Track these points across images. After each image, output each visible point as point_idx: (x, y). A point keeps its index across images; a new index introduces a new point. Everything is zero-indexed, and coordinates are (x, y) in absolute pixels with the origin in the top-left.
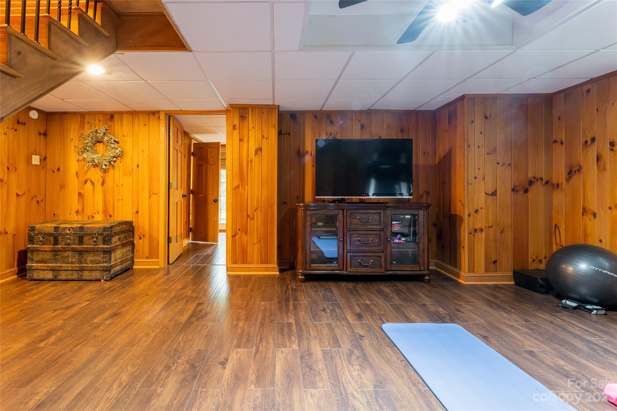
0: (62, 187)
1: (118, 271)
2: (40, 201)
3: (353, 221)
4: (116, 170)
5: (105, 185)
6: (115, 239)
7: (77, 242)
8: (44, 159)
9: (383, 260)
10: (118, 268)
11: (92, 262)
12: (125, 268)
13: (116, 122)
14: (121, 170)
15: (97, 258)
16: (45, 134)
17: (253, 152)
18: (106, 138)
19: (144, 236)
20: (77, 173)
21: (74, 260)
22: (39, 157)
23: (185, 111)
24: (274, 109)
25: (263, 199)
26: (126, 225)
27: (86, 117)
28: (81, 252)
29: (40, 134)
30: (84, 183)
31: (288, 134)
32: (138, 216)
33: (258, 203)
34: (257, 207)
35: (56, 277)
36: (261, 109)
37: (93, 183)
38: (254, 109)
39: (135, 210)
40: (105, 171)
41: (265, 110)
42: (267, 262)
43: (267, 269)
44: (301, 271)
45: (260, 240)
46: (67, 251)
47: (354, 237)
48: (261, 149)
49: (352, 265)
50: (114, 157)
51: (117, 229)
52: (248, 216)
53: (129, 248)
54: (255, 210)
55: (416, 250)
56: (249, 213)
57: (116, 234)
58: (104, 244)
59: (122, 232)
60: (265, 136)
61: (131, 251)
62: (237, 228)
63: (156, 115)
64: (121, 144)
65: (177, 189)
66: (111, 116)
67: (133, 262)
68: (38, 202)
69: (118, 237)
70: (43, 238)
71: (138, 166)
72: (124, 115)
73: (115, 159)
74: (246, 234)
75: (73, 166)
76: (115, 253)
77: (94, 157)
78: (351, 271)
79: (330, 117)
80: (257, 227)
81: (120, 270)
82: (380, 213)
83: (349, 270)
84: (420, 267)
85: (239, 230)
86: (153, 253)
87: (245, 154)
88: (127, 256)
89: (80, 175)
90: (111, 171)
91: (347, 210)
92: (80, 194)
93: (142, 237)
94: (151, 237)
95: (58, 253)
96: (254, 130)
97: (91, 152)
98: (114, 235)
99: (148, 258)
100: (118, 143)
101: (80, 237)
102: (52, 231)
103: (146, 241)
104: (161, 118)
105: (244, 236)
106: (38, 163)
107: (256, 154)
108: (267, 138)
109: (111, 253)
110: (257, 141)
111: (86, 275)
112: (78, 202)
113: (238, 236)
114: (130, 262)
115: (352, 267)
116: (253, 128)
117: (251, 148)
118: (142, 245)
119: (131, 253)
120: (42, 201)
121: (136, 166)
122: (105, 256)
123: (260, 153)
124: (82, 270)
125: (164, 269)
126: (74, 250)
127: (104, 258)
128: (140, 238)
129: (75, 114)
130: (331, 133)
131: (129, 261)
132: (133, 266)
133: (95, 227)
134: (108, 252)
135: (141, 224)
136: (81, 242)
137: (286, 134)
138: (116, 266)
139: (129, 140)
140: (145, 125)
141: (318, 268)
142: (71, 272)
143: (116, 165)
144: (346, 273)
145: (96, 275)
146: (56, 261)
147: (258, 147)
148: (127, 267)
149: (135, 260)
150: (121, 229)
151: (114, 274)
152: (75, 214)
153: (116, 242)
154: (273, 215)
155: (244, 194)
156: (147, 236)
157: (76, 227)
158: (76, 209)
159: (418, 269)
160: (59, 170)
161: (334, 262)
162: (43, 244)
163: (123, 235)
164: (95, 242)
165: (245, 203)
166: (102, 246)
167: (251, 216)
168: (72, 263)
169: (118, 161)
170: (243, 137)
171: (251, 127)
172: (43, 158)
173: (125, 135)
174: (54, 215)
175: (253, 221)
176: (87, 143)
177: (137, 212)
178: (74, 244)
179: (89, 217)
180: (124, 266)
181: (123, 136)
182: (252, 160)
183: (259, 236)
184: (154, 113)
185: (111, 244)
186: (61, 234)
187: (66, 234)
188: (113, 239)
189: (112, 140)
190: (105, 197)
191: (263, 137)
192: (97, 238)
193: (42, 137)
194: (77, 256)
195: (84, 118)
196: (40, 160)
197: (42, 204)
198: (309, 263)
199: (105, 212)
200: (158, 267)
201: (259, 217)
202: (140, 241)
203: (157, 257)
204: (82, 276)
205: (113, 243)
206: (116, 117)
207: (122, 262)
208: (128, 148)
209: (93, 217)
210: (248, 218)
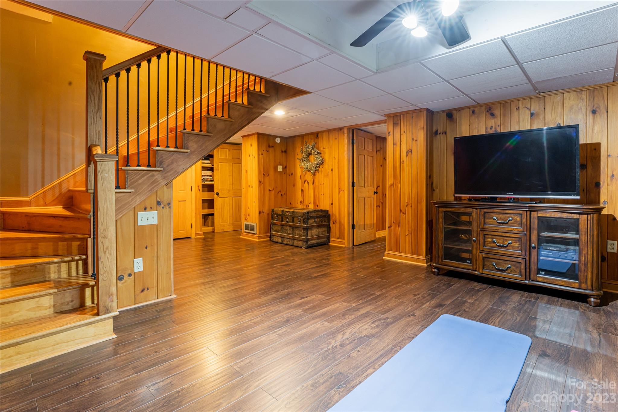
0: (294, 185)
1: (314, 244)
2: (283, 194)
3: (487, 221)
4: (320, 173)
5: (314, 184)
6: (311, 221)
7: (291, 221)
8: (285, 168)
9: (523, 267)
10: (314, 242)
11: (298, 235)
12: (321, 243)
13: (319, 139)
14: (323, 173)
15: (301, 233)
16: (285, 152)
17: (404, 154)
18: (313, 151)
19: (336, 222)
20: (300, 176)
21: (290, 232)
22: (282, 166)
23: (361, 124)
24: (423, 112)
25: (413, 196)
26: (321, 212)
27: (305, 137)
28: (293, 227)
29: (282, 152)
30: (304, 183)
31: (444, 133)
32: (332, 207)
33: (409, 199)
34: (408, 203)
35: (282, 241)
36: (411, 114)
37: (308, 183)
38: (405, 115)
39: (331, 202)
40: (314, 174)
41: (414, 115)
42: (417, 254)
43: (416, 260)
44: (434, 265)
45: (410, 232)
46: (287, 226)
47: (488, 238)
48: (412, 151)
49: (485, 266)
50: (318, 164)
51: (314, 214)
52: (401, 211)
53: (325, 229)
54: (407, 206)
55: (577, 262)
56: (401, 208)
57: (312, 218)
58: (304, 223)
59: (317, 217)
60: (415, 139)
61: (326, 232)
62: (392, 221)
63: (342, 130)
64: (322, 155)
65: (365, 187)
66: (316, 135)
67: (329, 241)
68: (282, 195)
69: (314, 220)
70: (277, 217)
71: (332, 170)
72: (324, 133)
73: (318, 166)
74: (399, 226)
75: (299, 172)
76: (311, 231)
77: (307, 165)
78: (483, 272)
79: (490, 110)
80: (408, 221)
81: (316, 243)
82: (521, 214)
83: (481, 271)
84: (580, 284)
85: (394, 222)
86: (341, 236)
87: (398, 156)
88: (322, 234)
89: (302, 177)
90: (317, 174)
91: (480, 209)
92: (302, 190)
93: (335, 222)
94: (340, 222)
95: (283, 227)
96: (405, 134)
97: (306, 162)
98: (310, 218)
99: (338, 238)
100: (320, 153)
101: (292, 218)
102: (280, 213)
103: (338, 225)
104: (345, 132)
105: (397, 228)
106: (281, 170)
107: (407, 156)
108: (416, 140)
109: (308, 231)
110: (408, 144)
111: (296, 243)
112: (301, 196)
113: (392, 227)
114: (326, 239)
115: (485, 268)
116: (405, 132)
117: (403, 151)
118: (335, 228)
119: (326, 233)
120: (284, 194)
121: (331, 169)
122: (304, 231)
123: (410, 154)
124: (293, 239)
125: (349, 249)
126: (290, 226)
127: (304, 233)
128: (334, 223)
129: (299, 136)
130: (492, 127)
131: (324, 238)
132: (330, 243)
133: (300, 212)
134: (306, 229)
135: (334, 213)
136: (293, 222)
137: (443, 134)
138: (312, 240)
139: (327, 151)
140: (336, 139)
141: (451, 264)
142: (288, 239)
143: (320, 170)
144: (478, 274)
145: (300, 243)
146: (282, 231)
147: (409, 149)
148: (323, 242)
149: (331, 239)
150: (317, 215)
151: (310, 245)
152: (300, 204)
153: (312, 223)
154: (422, 211)
155: (398, 191)
156: (338, 222)
157: (291, 211)
158: (300, 200)
159: (578, 287)
160: (292, 174)
161: (468, 261)
162: (277, 221)
163: (319, 219)
164: (299, 222)
165: (398, 199)
166: (302, 225)
167: (403, 211)
168: (289, 234)
169: (321, 167)
170: (396, 142)
171: (402, 132)
172: (284, 166)
173: (325, 148)
174: (290, 203)
175: (405, 215)
176: (304, 155)
177: (332, 204)
178: (290, 222)
179: (306, 206)
180: (320, 241)
181: (324, 148)
182: (404, 161)
183: (410, 230)
184: (340, 129)
185: (308, 224)
186: (284, 215)
187: (287, 215)
188: (309, 221)
189: (316, 152)
190: (314, 192)
191: (413, 139)
192: (300, 219)
193: (284, 153)
194: (291, 230)
195: (303, 138)
196: (283, 168)
197: (284, 196)
198: (442, 257)
199: (315, 203)
200: (344, 246)
201: (410, 212)
202: (334, 225)
203: (344, 239)
204: (293, 243)
205: (309, 223)
206: (319, 135)
207: (318, 238)
208: (326, 157)
209: (308, 206)
210: (401, 213)
